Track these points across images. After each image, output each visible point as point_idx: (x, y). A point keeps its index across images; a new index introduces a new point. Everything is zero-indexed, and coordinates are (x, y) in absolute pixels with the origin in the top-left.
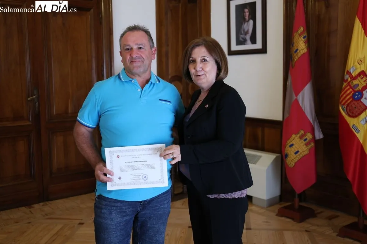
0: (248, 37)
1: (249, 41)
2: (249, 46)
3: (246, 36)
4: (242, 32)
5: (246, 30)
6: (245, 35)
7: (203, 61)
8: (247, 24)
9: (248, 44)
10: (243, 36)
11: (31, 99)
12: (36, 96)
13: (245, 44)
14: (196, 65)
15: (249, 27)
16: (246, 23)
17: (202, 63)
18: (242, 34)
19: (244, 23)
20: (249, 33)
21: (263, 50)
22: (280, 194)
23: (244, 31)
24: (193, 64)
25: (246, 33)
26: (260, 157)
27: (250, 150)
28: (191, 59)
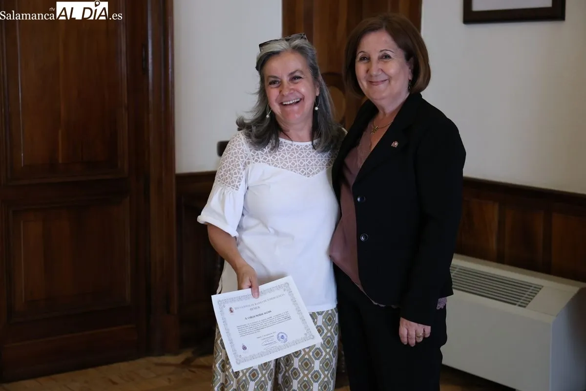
7: (384, 57)
14: (371, 64)
17: (382, 61)
24: (366, 62)
28: (360, 55)
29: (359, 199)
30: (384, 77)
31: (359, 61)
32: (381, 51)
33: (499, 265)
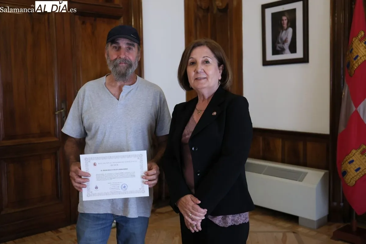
0: (286, 46)
1: (287, 50)
2: (288, 56)
3: (283, 45)
4: (280, 41)
5: (284, 39)
6: (283, 43)
7: (205, 62)
8: (286, 32)
9: (286, 54)
10: (280, 45)
11: (59, 113)
12: (64, 109)
13: (282, 54)
14: (197, 67)
15: (287, 35)
16: (284, 32)
17: (204, 64)
18: (279, 43)
19: (281, 31)
20: (287, 42)
21: (305, 60)
22: (328, 214)
23: (281, 39)
24: (194, 66)
25: (284, 42)
26: (306, 173)
27: (289, 165)
28: (190, 60)
29: (193, 149)
30: (205, 76)
31: (189, 66)
32: (204, 57)
33: (283, 164)
